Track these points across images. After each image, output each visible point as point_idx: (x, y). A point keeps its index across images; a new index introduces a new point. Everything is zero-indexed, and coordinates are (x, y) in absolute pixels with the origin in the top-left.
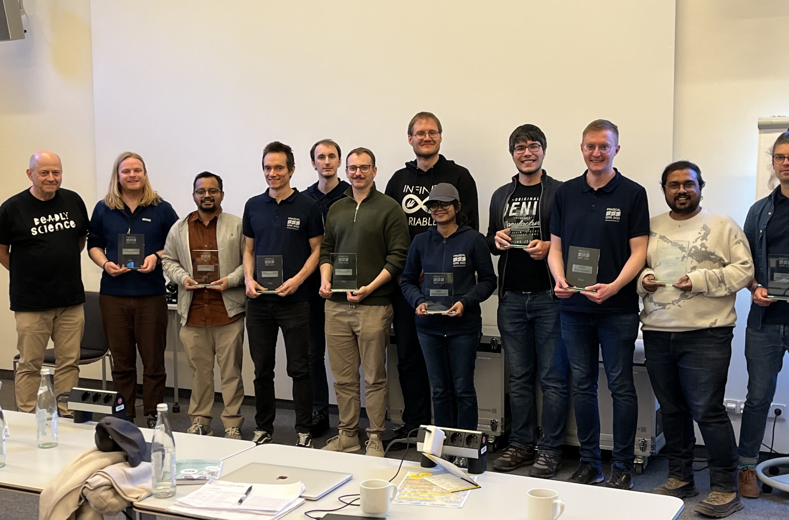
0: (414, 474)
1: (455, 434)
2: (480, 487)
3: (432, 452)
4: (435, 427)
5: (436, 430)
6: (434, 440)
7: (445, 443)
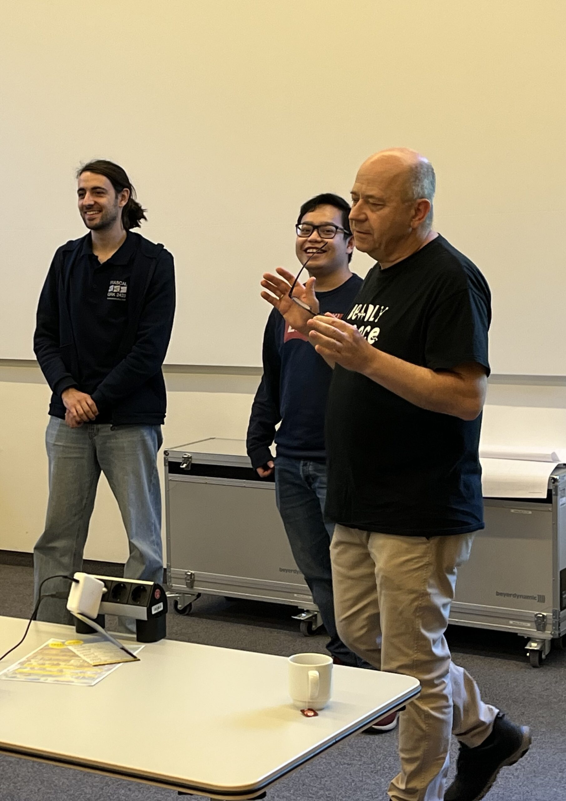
0: (59, 641)
1: (120, 585)
2: (139, 660)
3: (79, 610)
4: (85, 575)
5: (86, 579)
6: (83, 593)
7: (105, 598)
